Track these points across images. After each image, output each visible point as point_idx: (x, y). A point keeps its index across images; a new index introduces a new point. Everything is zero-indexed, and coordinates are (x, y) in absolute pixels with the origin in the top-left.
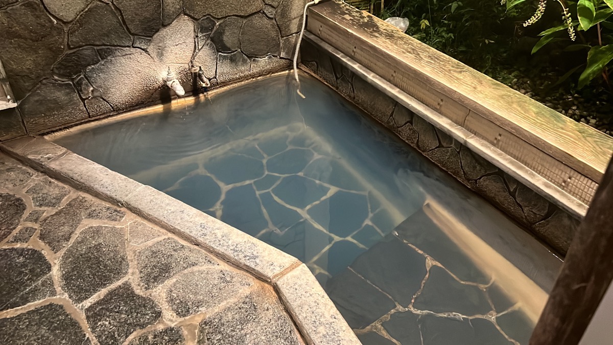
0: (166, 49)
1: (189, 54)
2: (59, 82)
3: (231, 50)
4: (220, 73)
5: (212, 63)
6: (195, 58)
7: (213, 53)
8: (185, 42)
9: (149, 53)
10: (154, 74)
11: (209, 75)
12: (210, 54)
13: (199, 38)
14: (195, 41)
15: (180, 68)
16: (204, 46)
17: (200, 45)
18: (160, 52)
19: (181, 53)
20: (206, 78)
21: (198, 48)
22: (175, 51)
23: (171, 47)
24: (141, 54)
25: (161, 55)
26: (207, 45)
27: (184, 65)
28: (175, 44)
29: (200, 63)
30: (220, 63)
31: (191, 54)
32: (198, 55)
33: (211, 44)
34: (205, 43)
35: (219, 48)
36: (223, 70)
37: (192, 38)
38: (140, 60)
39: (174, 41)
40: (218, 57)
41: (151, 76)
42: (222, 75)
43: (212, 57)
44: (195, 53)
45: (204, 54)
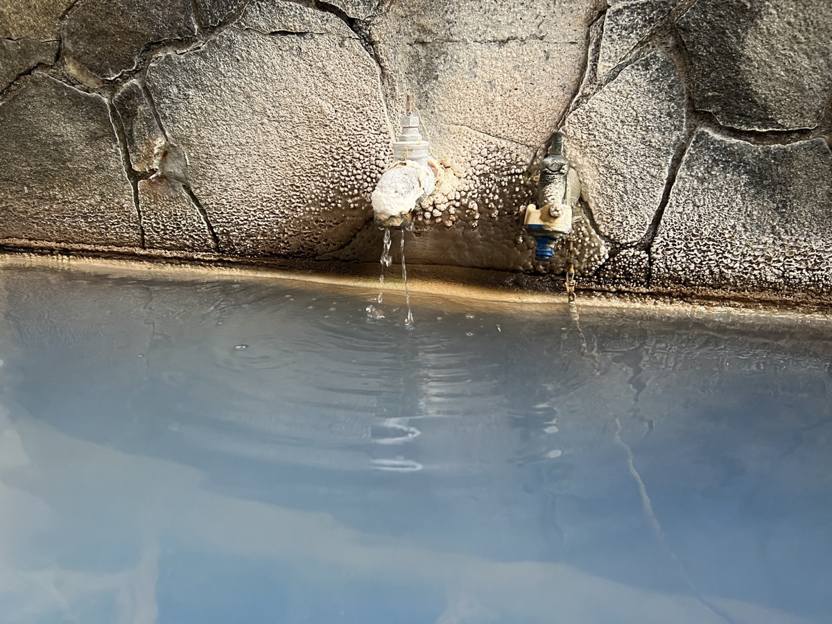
0: (450, 47)
1: (549, 98)
2: (79, 86)
3: (772, 122)
4: (680, 234)
5: (647, 165)
6: (569, 117)
7: (669, 115)
8: (543, 36)
9: (374, 46)
10: (374, 146)
11: (619, 224)
12: (651, 117)
13: (607, 14)
14: (588, 36)
15: (490, 156)
16: (627, 68)
17: (606, 58)
18: (423, 60)
19: (516, 89)
20: (598, 232)
21: (594, 70)
22: (487, 69)
23: (475, 47)
24: (341, 45)
25: (425, 73)
26: (643, 65)
27: (513, 148)
28: (496, 35)
29: (587, 150)
30: (691, 178)
31: (561, 105)
32: (587, 108)
33: (666, 64)
34: (634, 53)
35: (709, 96)
36: (696, 218)
37: (579, 22)
38: (332, 67)
39: (491, 20)
40: (692, 144)
41: (363, 150)
42: (683, 244)
43: (657, 135)
44: (575, 99)
45: (618, 108)
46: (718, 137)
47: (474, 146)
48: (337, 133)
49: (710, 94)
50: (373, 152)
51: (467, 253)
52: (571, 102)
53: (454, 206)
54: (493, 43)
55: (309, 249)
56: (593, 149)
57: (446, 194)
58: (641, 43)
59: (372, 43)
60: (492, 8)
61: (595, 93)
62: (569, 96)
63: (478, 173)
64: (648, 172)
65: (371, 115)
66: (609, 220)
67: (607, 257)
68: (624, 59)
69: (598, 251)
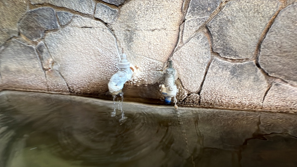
0: (137, 32)
1: (168, 48)
2: (26, 43)
3: (238, 56)
4: (209, 89)
5: (199, 68)
6: (174, 54)
7: (205, 53)
8: (166, 29)
9: (114, 31)
10: (114, 62)
11: (190, 86)
12: (199, 54)
13: (185, 22)
14: (179, 29)
15: (150, 65)
16: (192, 39)
17: (186, 36)
18: (129, 36)
19: (158, 45)
20: (184, 88)
21: (182, 39)
22: (148, 38)
23: (144, 32)
24: (103, 31)
25: (129, 40)
26: (197, 38)
27: (157, 63)
28: (151, 28)
29: (180, 64)
30: (212, 73)
31: (171, 50)
32: (180, 51)
33: (204, 37)
34: (194, 34)
35: (218, 48)
36: (214, 85)
37: (177, 24)
38: (101, 38)
39: (149, 23)
40: (212, 62)
41: (111, 63)
42: (210, 92)
43: (201, 59)
44: (176, 48)
45: (189, 51)
46: (220, 60)
47: (145, 62)
48: (103, 58)
49: (218, 47)
50: (114, 63)
51: (144, 94)
52: (174, 49)
53: (140, 80)
54: (150, 31)
55: (97, 92)
56: (182, 64)
57: (137, 76)
58: (196, 31)
59: (113, 30)
60: (149, 20)
61: (182, 46)
62: (174, 47)
63: (147, 70)
64: (199, 71)
65: (113, 52)
66: (187, 85)
67: (187, 96)
68: (191, 36)
69: (184, 94)
